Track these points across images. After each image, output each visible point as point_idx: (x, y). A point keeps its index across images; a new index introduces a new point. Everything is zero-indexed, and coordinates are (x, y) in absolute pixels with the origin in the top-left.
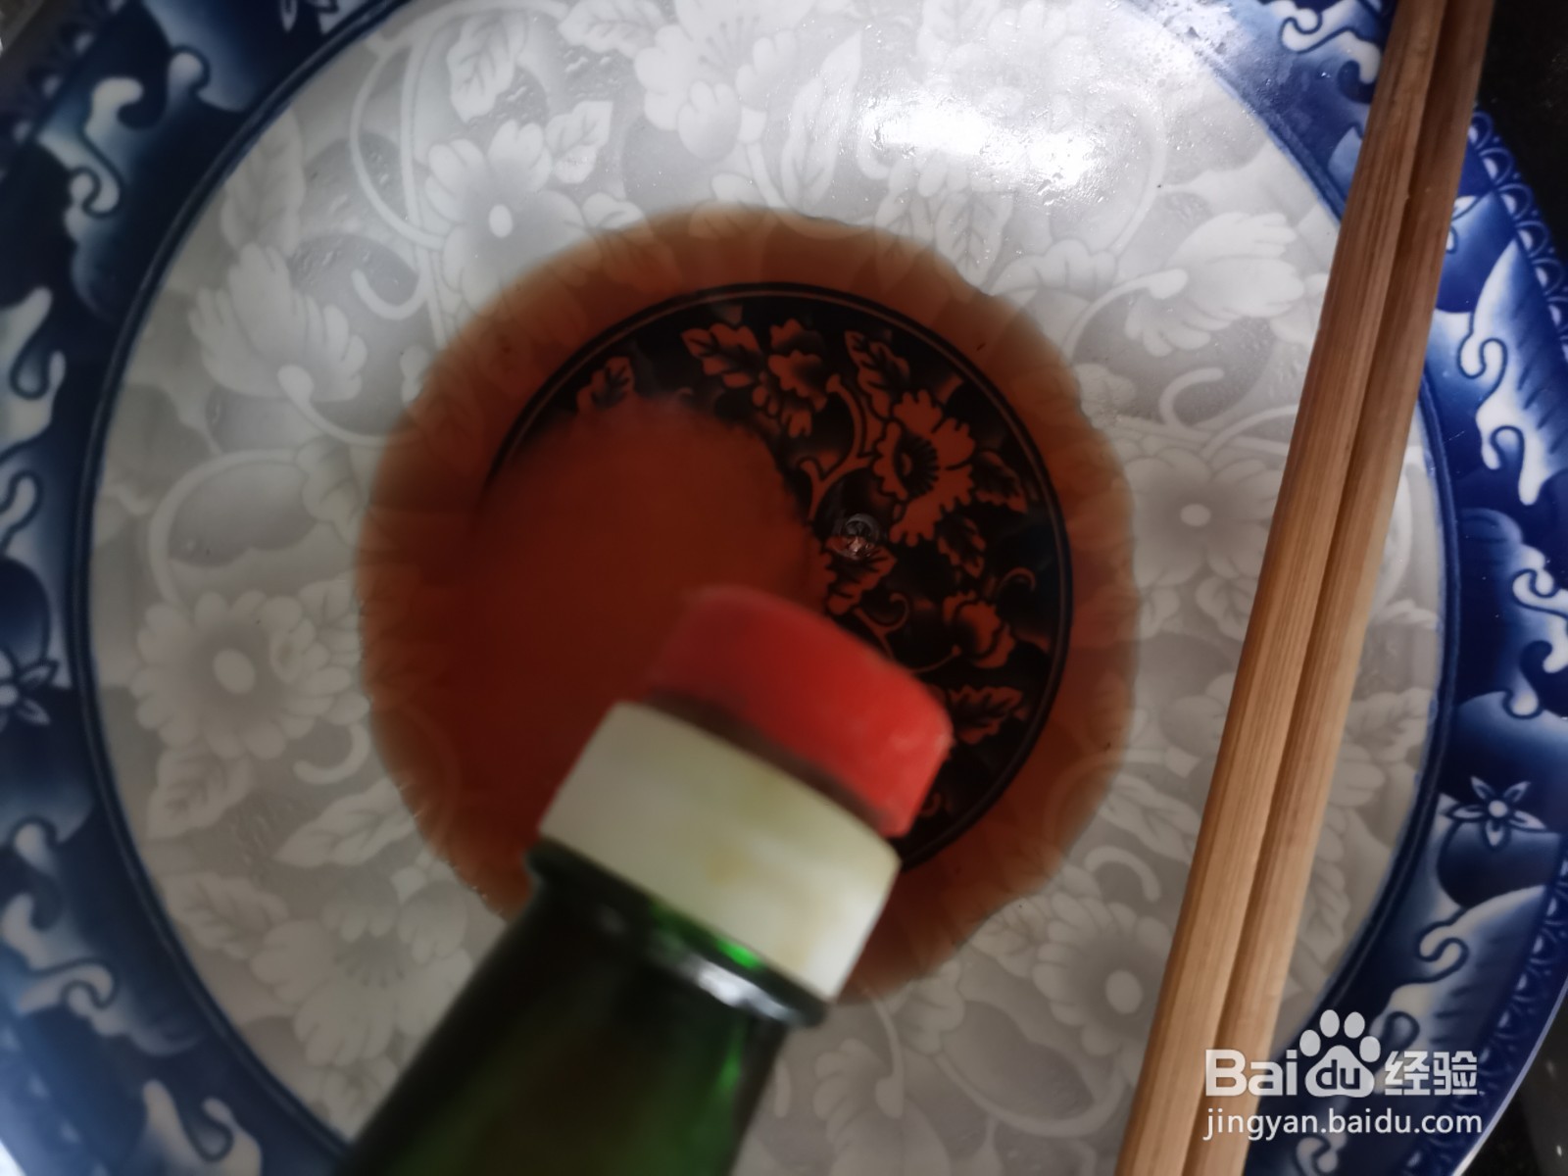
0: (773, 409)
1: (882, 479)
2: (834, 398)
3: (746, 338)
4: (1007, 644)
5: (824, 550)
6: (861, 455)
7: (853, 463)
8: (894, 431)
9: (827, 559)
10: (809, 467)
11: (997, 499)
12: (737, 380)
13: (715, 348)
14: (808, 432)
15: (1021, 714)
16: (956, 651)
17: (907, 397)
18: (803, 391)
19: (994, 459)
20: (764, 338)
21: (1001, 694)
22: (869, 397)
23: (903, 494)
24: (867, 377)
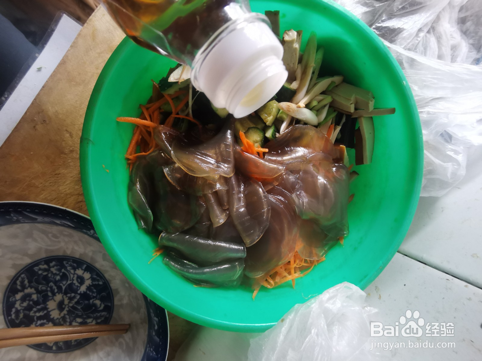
0: (52, 277)
1: (75, 284)
2: (64, 273)
3: (46, 266)
4: (103, 306)
5: (66, 297)
6: (70, 280)
7: (69, 282)
8: (76, 276)
9: (67, 298)
10: (61, 285)
11: (97, 283)
12: (45, 273)
13: (40, 269)
14: (60, 279)
15: (107, 316)
16: (94, 308)
17: (77, 270)
18: (58, 273)
19: (95, 276)
20: (49, 265)
21: (103, 313)
22: (70, 271)
23: (79, 285)
24: (69, 268)
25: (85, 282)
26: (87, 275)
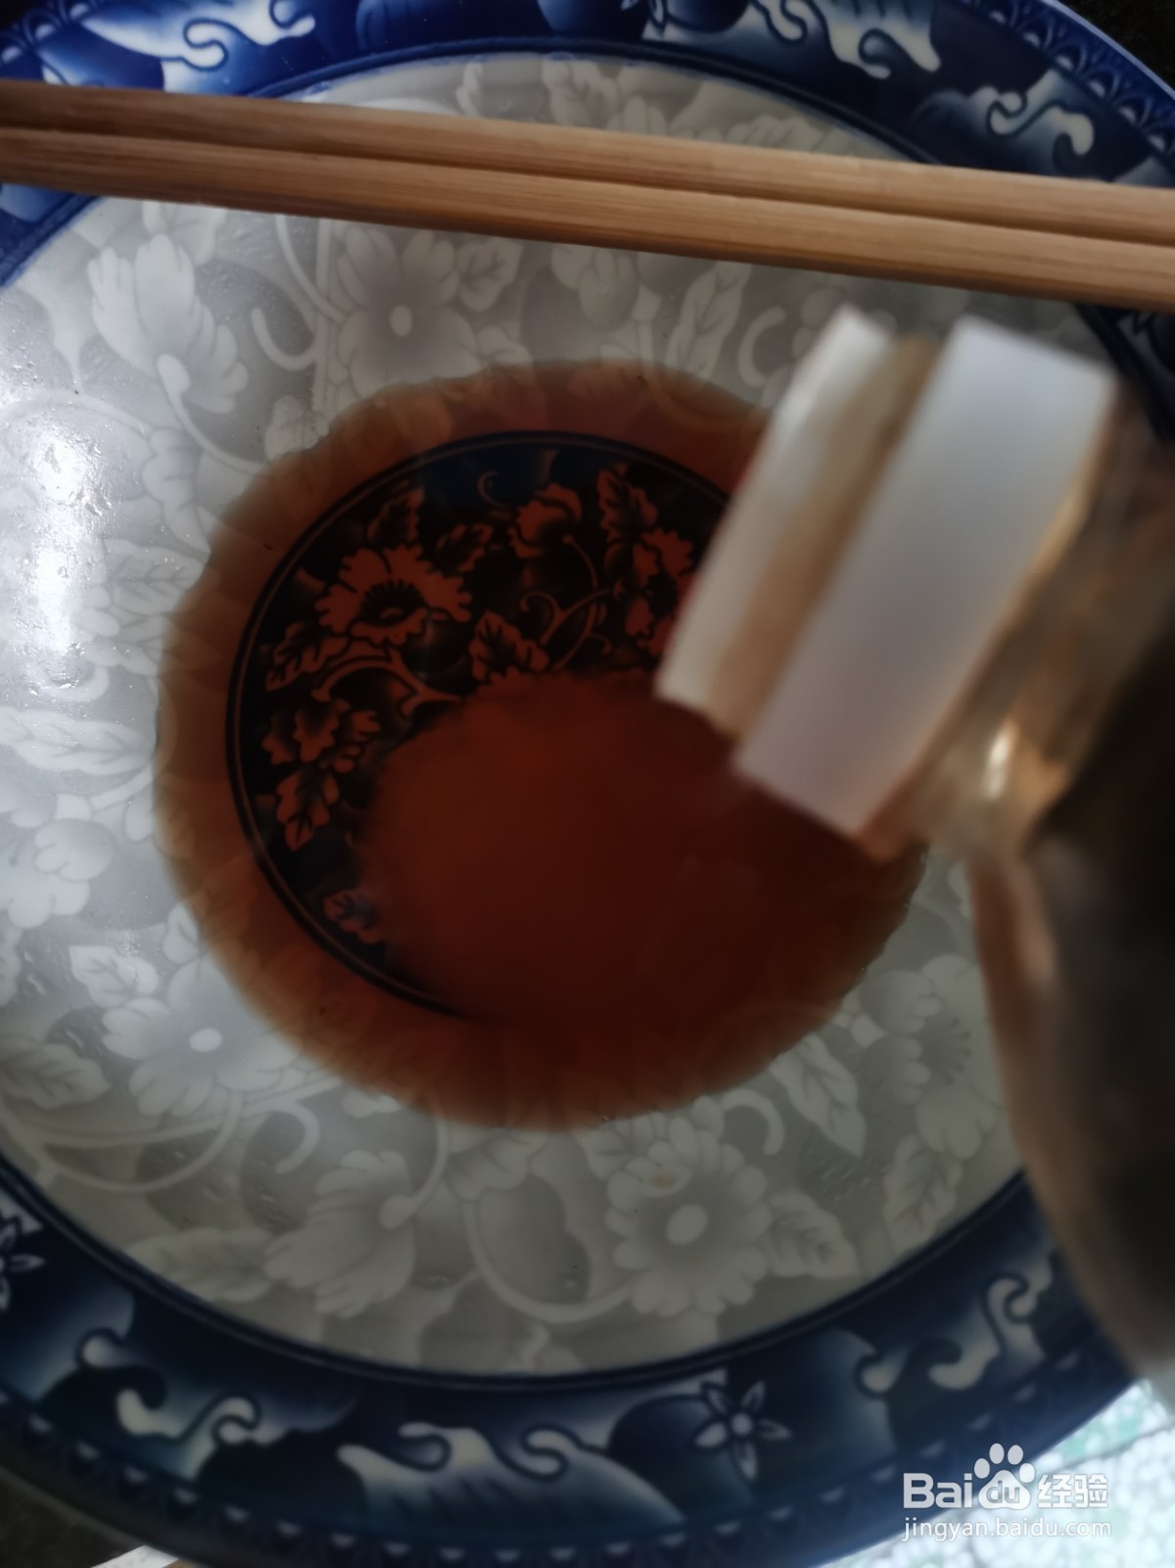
0: (354, 751)
1: (410, 636)
2: (336, 692)
3: (288, 787)
4: (555, 491)
5: (487, 681)
6: (388, 659)
7: (398, 666)
8: (360, 630)
9: (496, 677)
10: (408, 708)
11: (413, 520)
12: (332, 792)
13: (303, 816)
14: (373, 713)
15: (622, 468)
16: (568, 539)
17: (324, 621)
18: (333, 723)
19: (373, 528)
20: (286, 770)
21: (605, 492)
22: (329, 658)
23: (421, 613)
24: (309, 663)
25: (401, 582)
26: (365, 570)
